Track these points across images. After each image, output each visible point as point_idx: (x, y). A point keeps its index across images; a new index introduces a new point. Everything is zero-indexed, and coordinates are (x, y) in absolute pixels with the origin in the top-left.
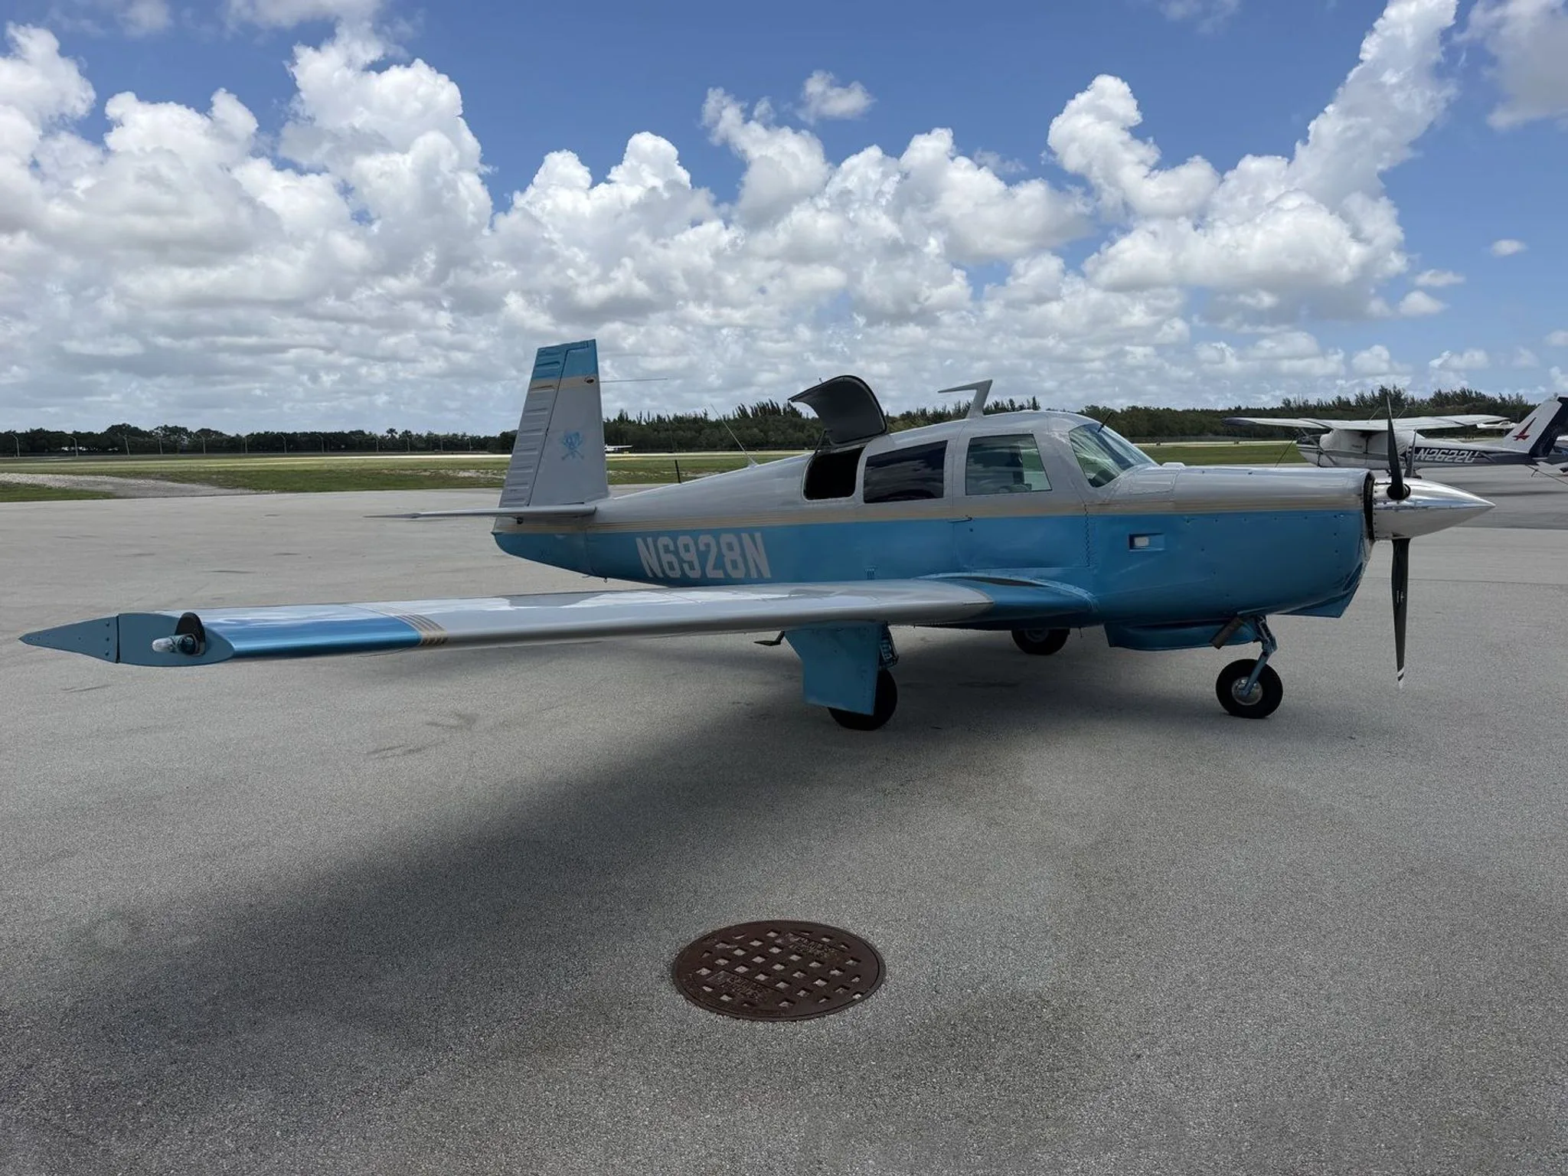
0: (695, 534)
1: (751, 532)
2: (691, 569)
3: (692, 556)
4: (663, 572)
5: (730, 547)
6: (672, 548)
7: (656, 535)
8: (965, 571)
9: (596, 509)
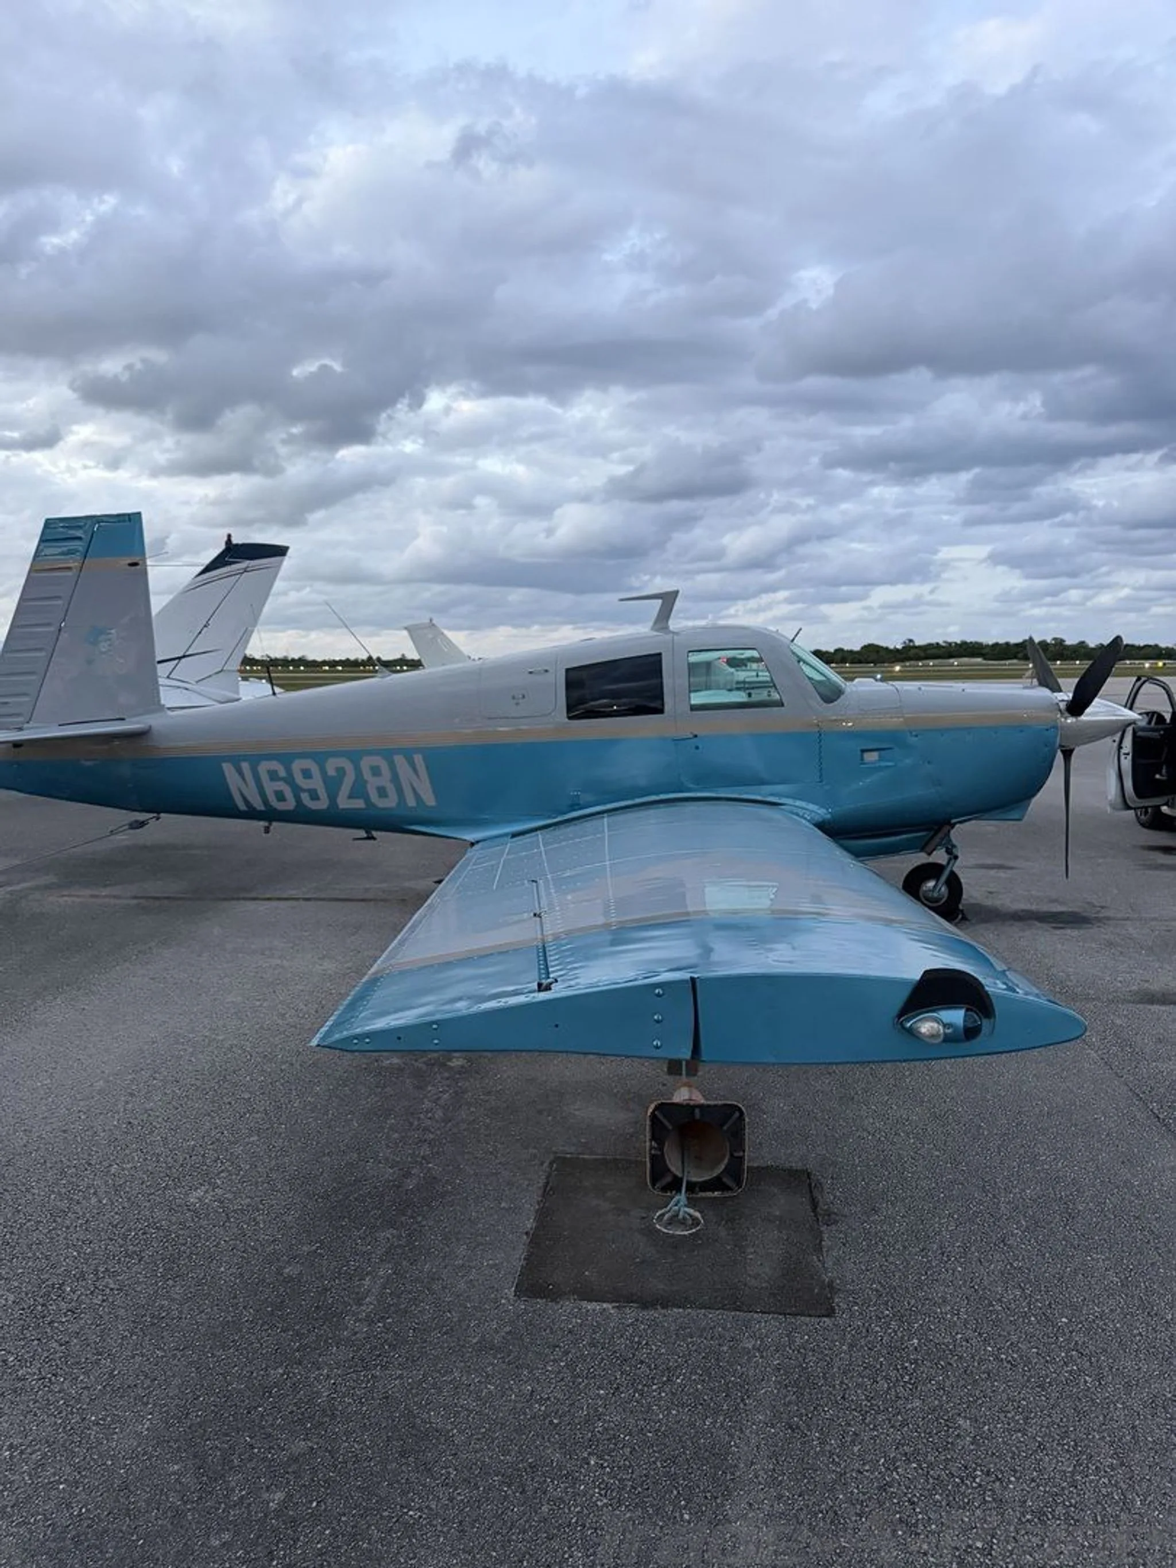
0: (320, 758)
1: (408, 755)
2: (312, 799)
3: (316, 783)
4: (266, 802)
5: (376, 772)
6: (282, 773)
7: (255, 761)
8: (689, 790)
9: (150, 727)
